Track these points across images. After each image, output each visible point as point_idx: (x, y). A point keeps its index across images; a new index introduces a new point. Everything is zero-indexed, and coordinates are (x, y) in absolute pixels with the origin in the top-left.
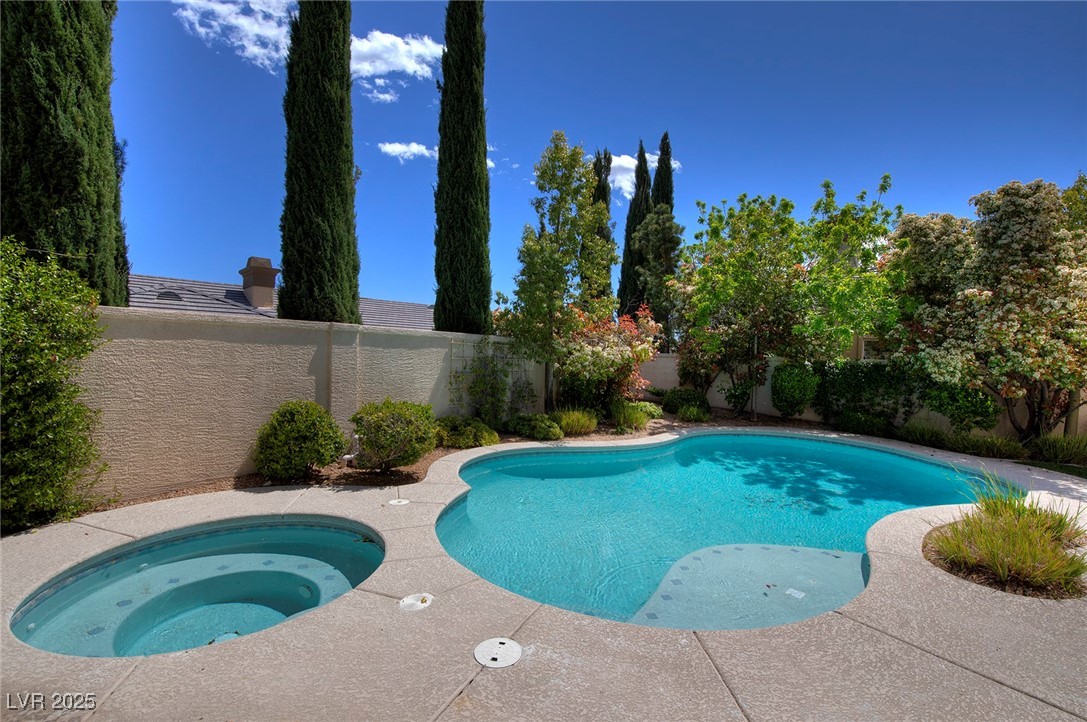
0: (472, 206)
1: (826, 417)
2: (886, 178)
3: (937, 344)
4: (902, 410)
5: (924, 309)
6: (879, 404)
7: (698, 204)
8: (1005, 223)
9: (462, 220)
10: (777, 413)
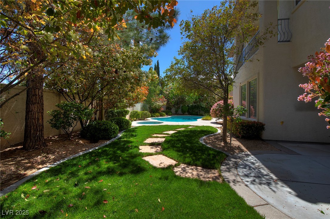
6: (196, 111)
10: (182, 114)
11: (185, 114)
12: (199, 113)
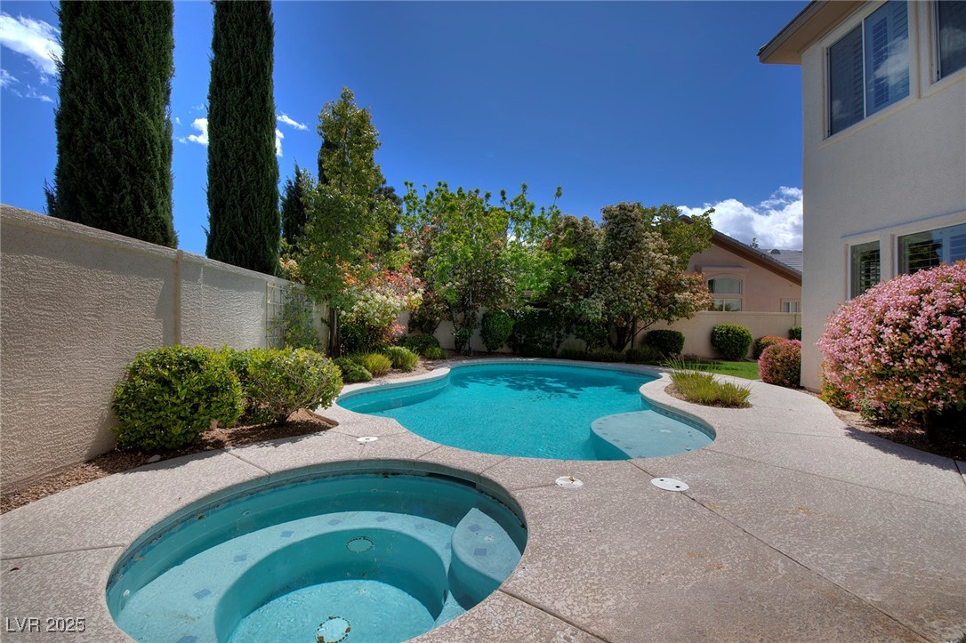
0: (265, 140)
1: (514, 349)
2: (559, 189)
3: (587, 296)
4: (556, 339)
5: (577, 274)
6: (544, 338)
7: (406, 184)
8: (621, 226)
9: (254, 155)
10: (484, 349)
11: (499, 350)
12: (555, 344)
